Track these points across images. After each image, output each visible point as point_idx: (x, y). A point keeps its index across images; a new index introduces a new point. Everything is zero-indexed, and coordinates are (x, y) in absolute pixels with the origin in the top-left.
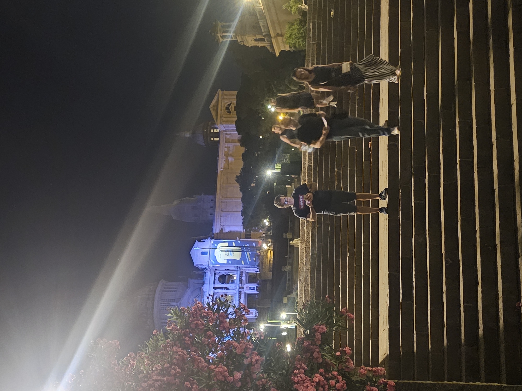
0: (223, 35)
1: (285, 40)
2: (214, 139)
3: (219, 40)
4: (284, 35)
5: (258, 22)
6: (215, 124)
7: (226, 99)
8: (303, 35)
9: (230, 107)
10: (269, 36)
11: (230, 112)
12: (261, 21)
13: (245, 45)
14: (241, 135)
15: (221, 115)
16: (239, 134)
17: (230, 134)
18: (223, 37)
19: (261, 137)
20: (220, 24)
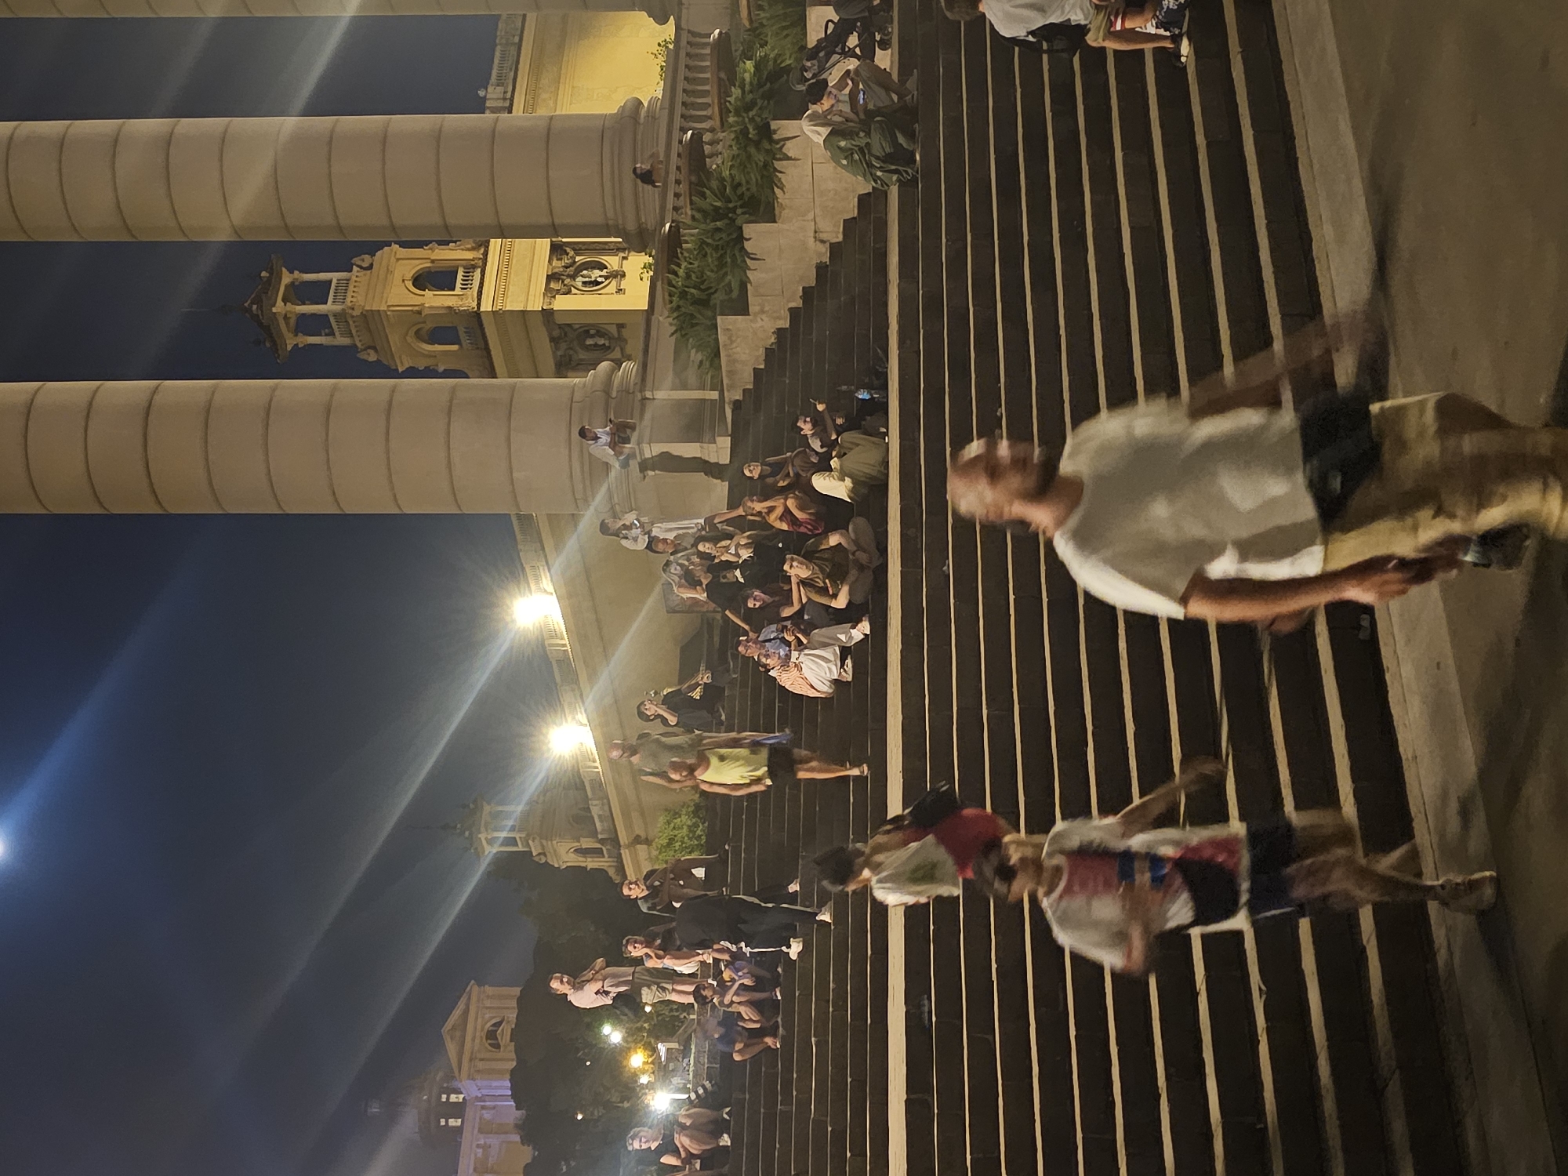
0: (493, 838)
1: (655, 853)
2: (447, 1122)
3: (483, 847)
4: (652, 841)
5: (586, 806)
6: (453, 1077)
7: (487, 1008)
8: (702, 843)
9: (499, 1032)
10: (615, 841)
11: (497, 1046)
12: (595, 805)
13: (551, 863)
14: (524, 1112)
15: (472, 1053)
16: (517, 1109)
17: (494, 1108)
18: (490, 842)
19: (580, 1117)
20: (487, 809)
